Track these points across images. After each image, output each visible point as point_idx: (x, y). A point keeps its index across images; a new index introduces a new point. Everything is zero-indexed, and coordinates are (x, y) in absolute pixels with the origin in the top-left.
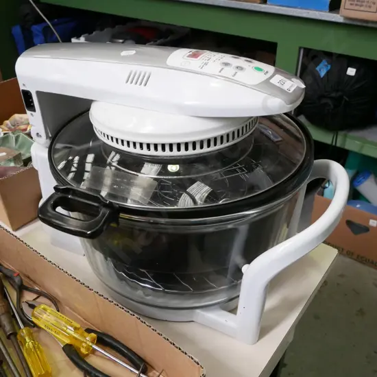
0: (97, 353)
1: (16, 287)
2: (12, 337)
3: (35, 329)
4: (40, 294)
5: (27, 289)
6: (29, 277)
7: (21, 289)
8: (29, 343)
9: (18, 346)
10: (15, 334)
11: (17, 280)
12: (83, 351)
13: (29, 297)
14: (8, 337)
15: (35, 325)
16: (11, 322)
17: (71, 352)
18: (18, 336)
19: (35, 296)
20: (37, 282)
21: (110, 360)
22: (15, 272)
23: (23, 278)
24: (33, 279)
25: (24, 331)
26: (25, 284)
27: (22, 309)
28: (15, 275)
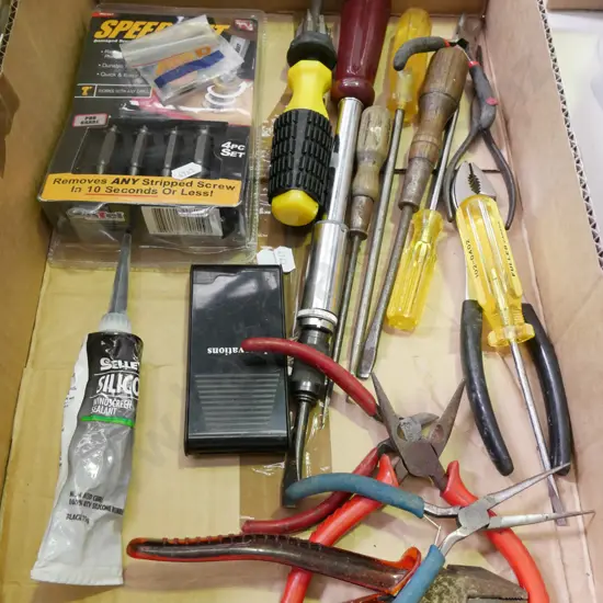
0: (509, 360)
1: (476, 125)
2: (407, 209)
3: (450, 225)
4: (502, 169)
5: (490, 142)
6: (506, 123)
7: (482, 134)
8: (423, 245)
9: (404, 233)
10: (414, 208)
11: (486, 114)
12: (493, 338)
13: (481, 158)
14: (402, 205)
15: (453, 220)
16: (423, 184)
17: (473, 321)
18: (416, 216)
19: (492, 166)
20: (514, 143)
21: (521, 392)
22: (493, 96)
23: (498, 115)
24: (512, 132)
25: (431, 215)
26: (492, 130)
27: (456, 172)
28: (490, 101)
